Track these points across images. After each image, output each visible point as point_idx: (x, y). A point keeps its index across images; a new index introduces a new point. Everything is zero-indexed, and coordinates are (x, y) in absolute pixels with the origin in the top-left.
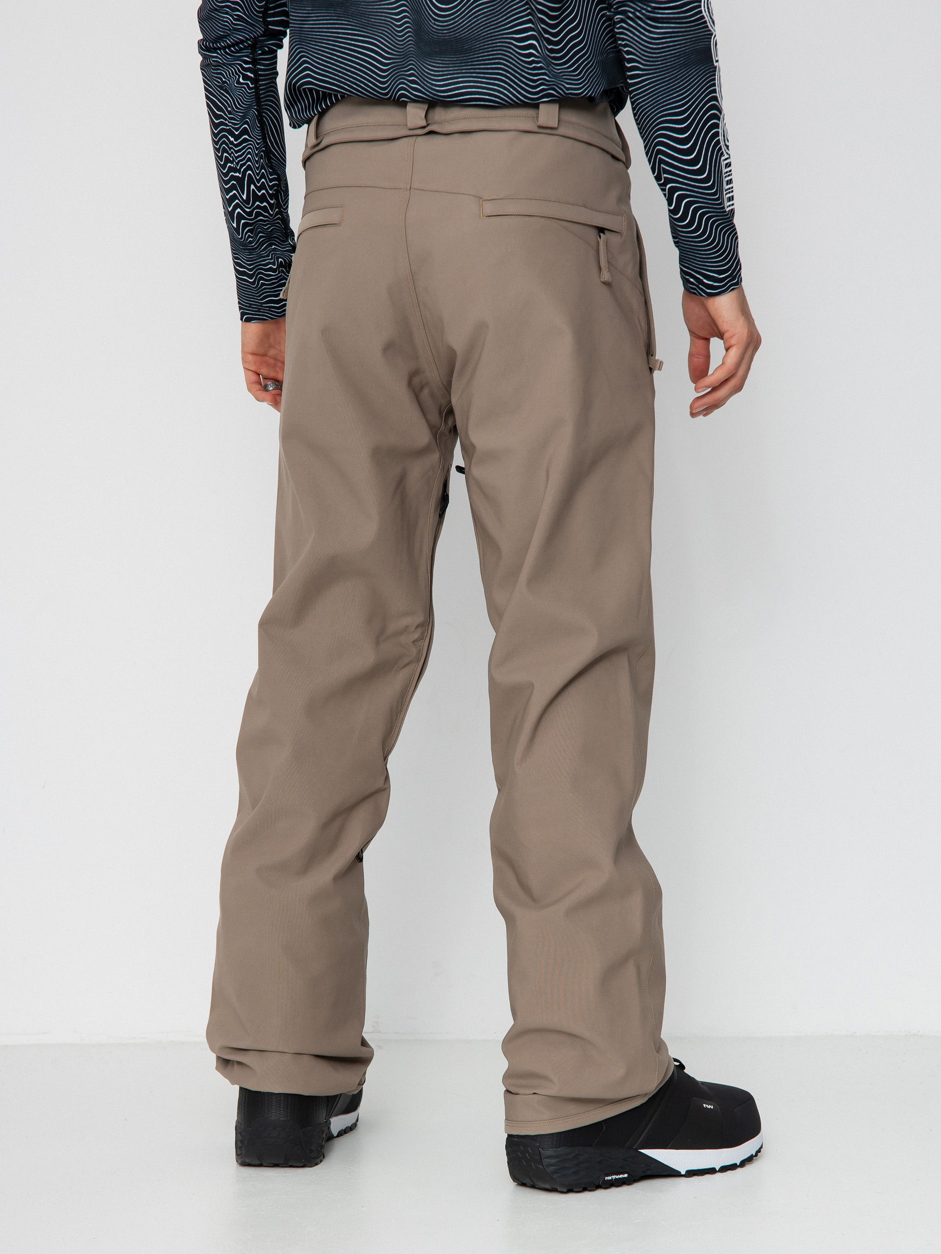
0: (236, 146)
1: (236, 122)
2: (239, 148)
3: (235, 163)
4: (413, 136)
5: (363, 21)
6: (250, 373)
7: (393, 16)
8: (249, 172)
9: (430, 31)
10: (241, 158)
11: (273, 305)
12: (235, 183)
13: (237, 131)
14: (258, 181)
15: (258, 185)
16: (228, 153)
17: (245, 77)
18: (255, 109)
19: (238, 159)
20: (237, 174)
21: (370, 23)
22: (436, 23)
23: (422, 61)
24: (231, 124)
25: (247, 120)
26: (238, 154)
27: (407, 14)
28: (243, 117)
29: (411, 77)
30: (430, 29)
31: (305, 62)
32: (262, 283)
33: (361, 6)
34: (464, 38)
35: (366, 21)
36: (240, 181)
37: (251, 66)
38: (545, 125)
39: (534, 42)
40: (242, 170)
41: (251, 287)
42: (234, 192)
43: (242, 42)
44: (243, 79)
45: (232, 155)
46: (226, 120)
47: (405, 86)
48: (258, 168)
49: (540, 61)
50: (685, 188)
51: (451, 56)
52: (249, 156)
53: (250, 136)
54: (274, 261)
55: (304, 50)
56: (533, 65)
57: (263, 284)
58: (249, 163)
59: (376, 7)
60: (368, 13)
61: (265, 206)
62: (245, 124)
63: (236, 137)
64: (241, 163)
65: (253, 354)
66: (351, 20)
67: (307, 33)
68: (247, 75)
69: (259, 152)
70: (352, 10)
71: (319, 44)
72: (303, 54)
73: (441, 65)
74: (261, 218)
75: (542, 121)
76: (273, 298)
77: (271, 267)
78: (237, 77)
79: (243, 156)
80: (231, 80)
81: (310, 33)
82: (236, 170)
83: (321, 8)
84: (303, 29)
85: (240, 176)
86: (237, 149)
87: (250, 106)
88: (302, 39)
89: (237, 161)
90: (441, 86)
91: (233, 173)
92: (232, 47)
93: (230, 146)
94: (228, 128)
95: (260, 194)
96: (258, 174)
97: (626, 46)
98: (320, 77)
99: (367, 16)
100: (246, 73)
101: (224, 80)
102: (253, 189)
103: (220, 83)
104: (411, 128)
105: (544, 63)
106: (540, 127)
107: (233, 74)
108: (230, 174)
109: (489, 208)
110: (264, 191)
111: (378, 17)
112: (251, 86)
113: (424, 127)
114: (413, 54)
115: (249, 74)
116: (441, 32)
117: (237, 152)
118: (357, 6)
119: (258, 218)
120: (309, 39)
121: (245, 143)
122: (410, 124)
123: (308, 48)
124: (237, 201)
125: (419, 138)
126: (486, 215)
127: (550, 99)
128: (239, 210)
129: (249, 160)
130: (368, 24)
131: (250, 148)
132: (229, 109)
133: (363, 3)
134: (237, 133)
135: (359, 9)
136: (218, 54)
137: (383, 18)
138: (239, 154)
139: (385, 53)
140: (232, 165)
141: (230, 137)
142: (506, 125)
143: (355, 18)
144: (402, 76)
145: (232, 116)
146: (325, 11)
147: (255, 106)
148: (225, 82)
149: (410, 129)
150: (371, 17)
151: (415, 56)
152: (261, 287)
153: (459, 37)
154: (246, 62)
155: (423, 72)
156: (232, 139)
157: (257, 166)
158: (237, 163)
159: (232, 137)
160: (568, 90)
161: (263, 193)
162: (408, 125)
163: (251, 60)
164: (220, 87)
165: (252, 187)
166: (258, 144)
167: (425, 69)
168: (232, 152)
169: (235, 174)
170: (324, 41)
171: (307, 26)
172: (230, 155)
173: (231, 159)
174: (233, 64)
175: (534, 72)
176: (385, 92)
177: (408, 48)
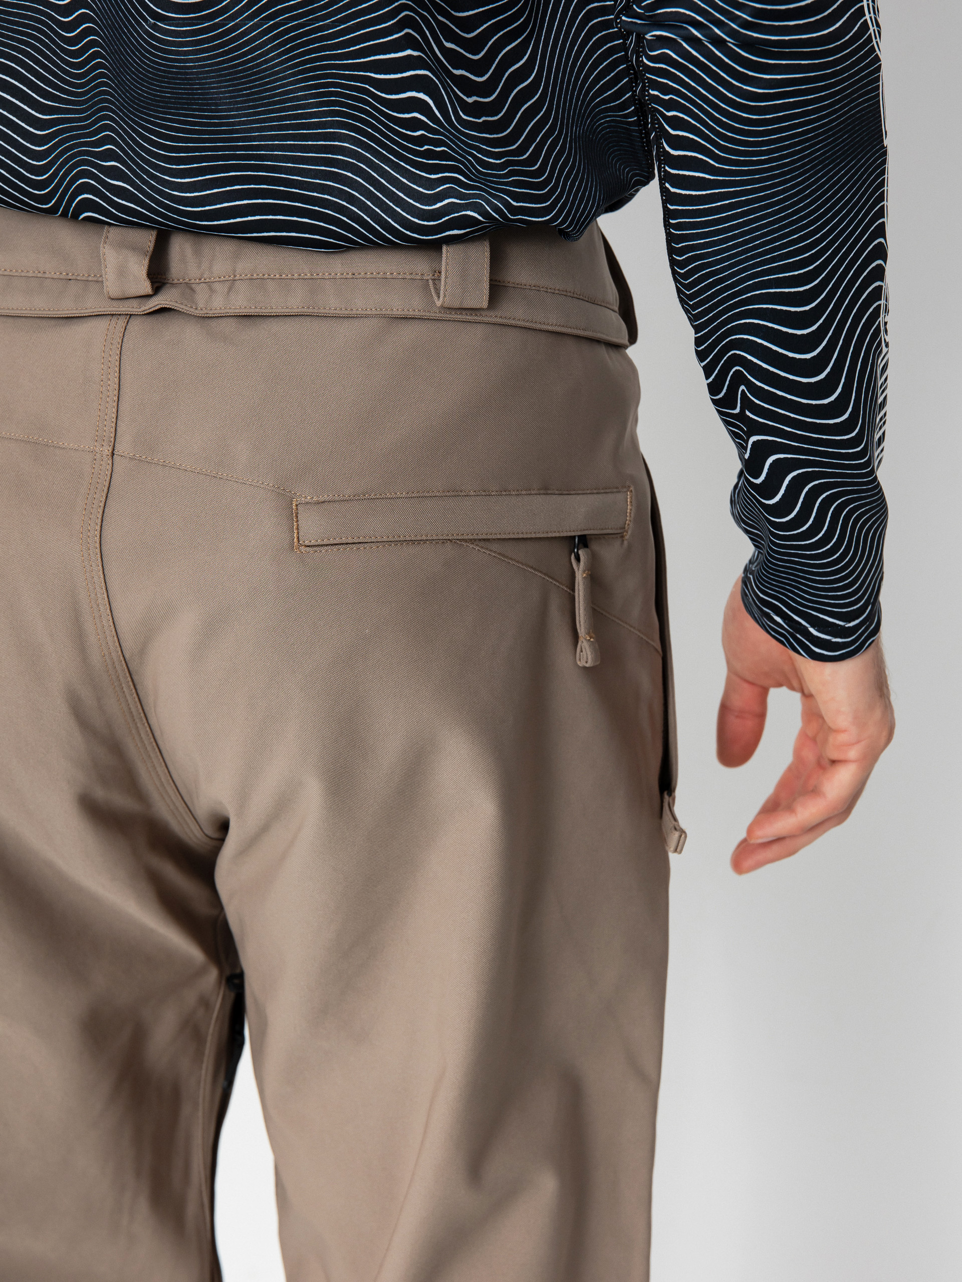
23: (132, 120)
29: (106, 160)
38: (453, 303)
39: (422, 95)
47: (93, 182)
49: (439, 139)
56: (425, 147)
75: (448, 290)
97: (671, 105)
106: (444, 308)
109: (313, 525)
113: (146, 297)
125: (135, 323)
126: (307, 543)
155: (136, 149)
162: (106, 287)
167: (139, 141)
175: (430, 162)
176: (43, 192)
177: (96, 86)
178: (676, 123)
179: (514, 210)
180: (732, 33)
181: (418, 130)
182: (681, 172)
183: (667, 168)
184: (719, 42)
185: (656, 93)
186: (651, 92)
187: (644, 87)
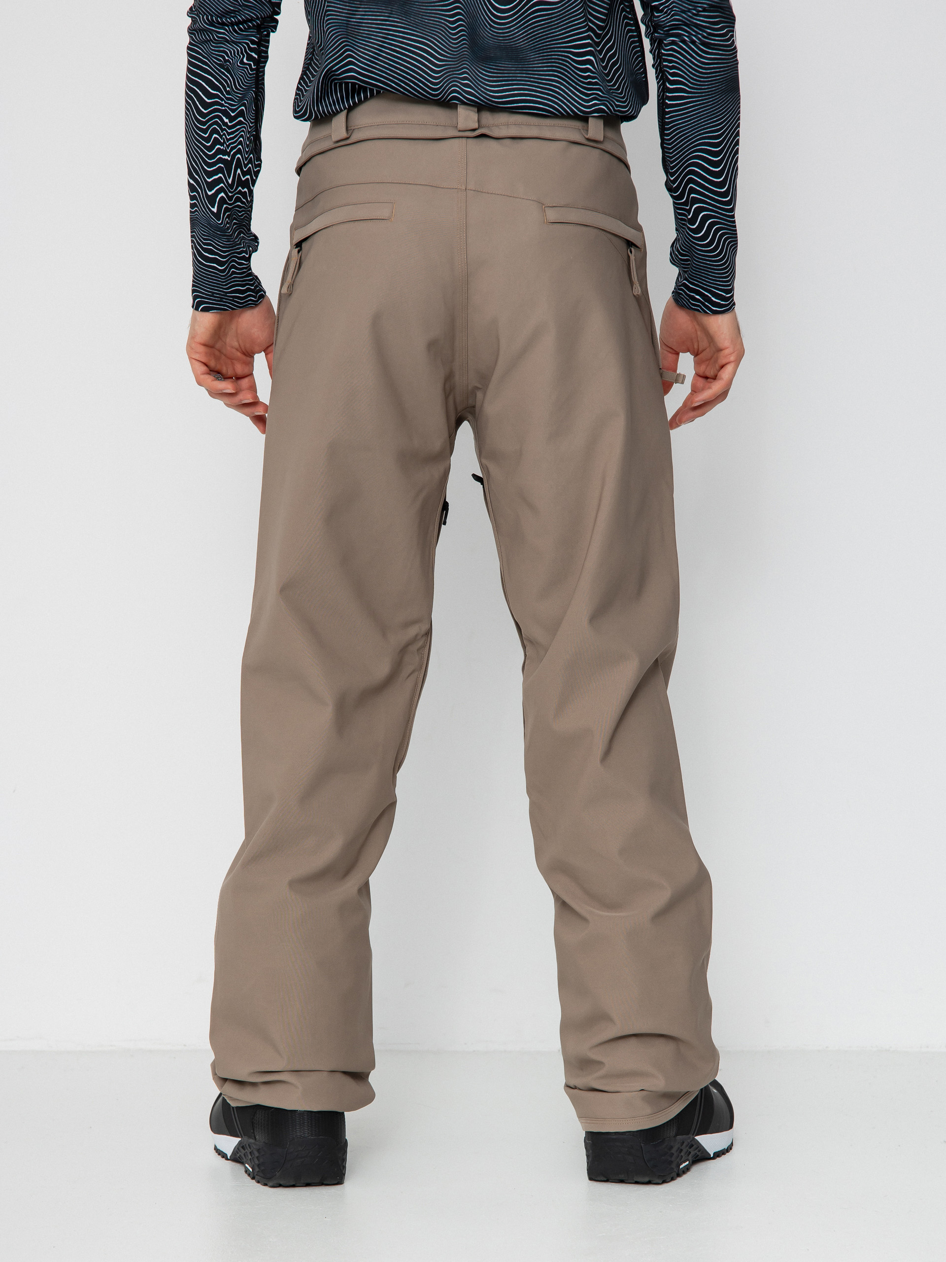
0: (230, 128)
1: (233, 103)
2: (233, 130)
3: (225, 145)
4: (462, 137)
5: (417, 21)
6: (198, 365)
7: (448, 19)
8: (239, 156)
9: (485, 36)
10: (232, 141)
11: (238, 295)
12: (222, 166)
13: (233, 112)
14: (246, 166)
15: (245, 170)
16: (218, 134)
17: (250, 58)
18: (253, 91)
19: (230, 142)
20: (226, 157)
21: (424, 23)
22: (492, 29)
23: (476, 65)
24: (227, 105)
25: (246, 101)
26: (230, 137)
27: (461, 17)
28: (242, 99)
29: (464, 81)
30: (485, 34)
31: (349, 56)
32: (233, 271)
33: (415, 6)
34: (519, 47)
35: (419, 22)
36: (228, 164)
37: (256, 46)
38: (593, 138)
39: (592, 58)
40: (232, 153)
41: (220, 275)
42: (220, 175)
43: (251, 20)
44: (247, 60)
45: (224, 136)
46: (222, 100)
47: (458, 89)
48: (247, 152)
49: (595, 76)
50: (712, 209)
51: (505, 63)
52: (241, 139)
53: (245, 119)
54: (246, 249)
55: (349, 44)
56: (589, 80)
57: (234, 273)
58: (240, 146)
59: (430, 8)
60: (421, 13)
61: (245, 192)
62: (243, 106)
63: (232, 119)
64: (232, 146)
65: (205, 345)
66: (404, 19)
67: (354, 27)
68: (252, 55)
69: (250, 136)
70: (405, 9)
71: (367, 39)
72: (348, 47)
73: (495, 71)
74: (239, 203)
75: (591, 134)
76: (240, 288)
77: (244, 255)
78: (242, 56)
79: (235, 139)
80: (235, 59)
81: (356, 27)
82: (225, 153)
83: (371, 4)
84: (350, 23)
85: (229, 159)
86: (230, 131)
87: (249, 88)
88: (349, 33)
89: (228, 144)
90: (494, 92)
91: (221, 156)
92: (241, 25)
93: (223, 127)
94: (223, 108)
95: (243, 179)
96: (246, 159)
98: (366, 73)
99: (420, 16)
100: (251, 53)
101: (227, 58)
102: (239, 173)
103: (222, 61)
104: (461, 129)
105: (600, 79)
106: (588, 139)
107: (238, 54)
108: (218, 157)
109: (552, 215)
110: (248, 177)
111: (432, 19)
112: (253, 67)
113: (474, 130)
114: (467, 58)
115: (253, 54)
116: (496, 38)
117: (229, 134)
118: (410, 5)
119: (236, 203)
120: (355, 33)
121: (239, 126)
122: (461, 126)
123: (354, 42)
124: (222, 185)
125: (470, 140)
126: (549, 221)
127: (600, 114)
128: (222, 194)
129: (240, 143)
130: (421, 24)
131: (243, 131)
132: (228, 89)
133: (417, 3)
134: (233, 114)
135: (413, 8)
136: (226, 30)
137: (437, 19)
138: (232, 136)
139: (438, 54)
140: (222, 148)
141: (224, 118)
142: (558, 134)
143: (408, 17)
144: (455, 79)
145: (230, 96)
146: (375, 7)
147: (253, 88)
148: (228, 61)
149: (460, 131)
150: (424, 17)
151: (468, 60)
152: (231, 275)
153: (514, 46)
154: (253, 42)
155: (477, 77)
156: (226, 120)
157: (247, 150)
158: (228, 146)
159: (226, 118)
160: (617, 107)
161: (248, 179)
162: (458, 127)
163: (257, 40)
164: (221, 66)
165: (239, 171)
166: (250, 127)
167: (478, 73)
168: (224, 134)
169: (224, 157)
170: (373, 37)
171: (354, 20)
172: (221, 137)
173: (222, 141)
174: (240, 43)
175: (589, 86)
176: (436, 93)
177: (462, 52)
178: (673, 75)
179: (618, 106)
180: (699, 39)
181: (587, 72)
182: (674, 94)
183: (667, 94)
184: (693, 42)
185: (666, 63)
186: (664, 63)
187: (660, 61)
